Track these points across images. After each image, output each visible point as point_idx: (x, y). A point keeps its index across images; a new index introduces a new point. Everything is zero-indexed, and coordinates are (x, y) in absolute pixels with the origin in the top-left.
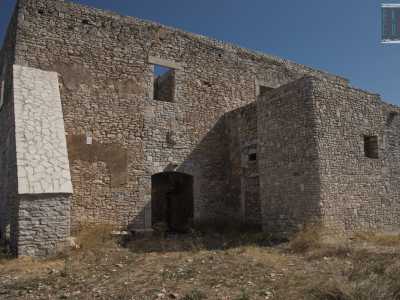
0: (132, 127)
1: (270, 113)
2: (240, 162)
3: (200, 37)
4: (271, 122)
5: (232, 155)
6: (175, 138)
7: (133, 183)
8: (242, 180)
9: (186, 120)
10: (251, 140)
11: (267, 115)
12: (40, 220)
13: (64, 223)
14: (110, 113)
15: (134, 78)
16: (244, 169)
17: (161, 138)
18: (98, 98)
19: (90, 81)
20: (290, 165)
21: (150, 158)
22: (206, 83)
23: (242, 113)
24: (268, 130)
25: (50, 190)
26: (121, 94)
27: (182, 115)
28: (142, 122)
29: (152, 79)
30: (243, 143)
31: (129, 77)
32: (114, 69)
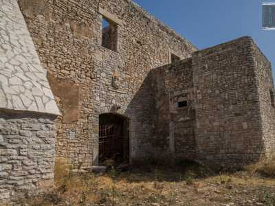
0: (84, 66)
1: (206, 66)
2: (168, 109)
3: (136, 4)
4: (208, 73)
5: (159, 103)
6: (117, 83)
7: (83, 120)
8: (171, 124)
9: (125, 70)
10: (181, 90)
11: (204, 68)
12: (19, 149)
13: (48, 153)
14: (65, 49)
15: (86, 22)
16: (172, 114)
17: (107, 81)
18: (54, 33)
19: (47, 14)
20: (231, 107)
21: (98, 99)
22: (138, 42)
23: (170, 69)
24: (205, 80)
25: (33, 108)
26: (75, 34)
27: (122, 64)
28: (92, 64)
29: (101, 28)
30: (172, 92)
31: (83, 21)
32: (70, 9)
